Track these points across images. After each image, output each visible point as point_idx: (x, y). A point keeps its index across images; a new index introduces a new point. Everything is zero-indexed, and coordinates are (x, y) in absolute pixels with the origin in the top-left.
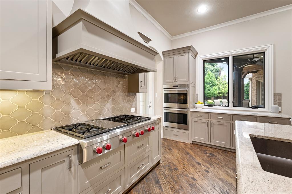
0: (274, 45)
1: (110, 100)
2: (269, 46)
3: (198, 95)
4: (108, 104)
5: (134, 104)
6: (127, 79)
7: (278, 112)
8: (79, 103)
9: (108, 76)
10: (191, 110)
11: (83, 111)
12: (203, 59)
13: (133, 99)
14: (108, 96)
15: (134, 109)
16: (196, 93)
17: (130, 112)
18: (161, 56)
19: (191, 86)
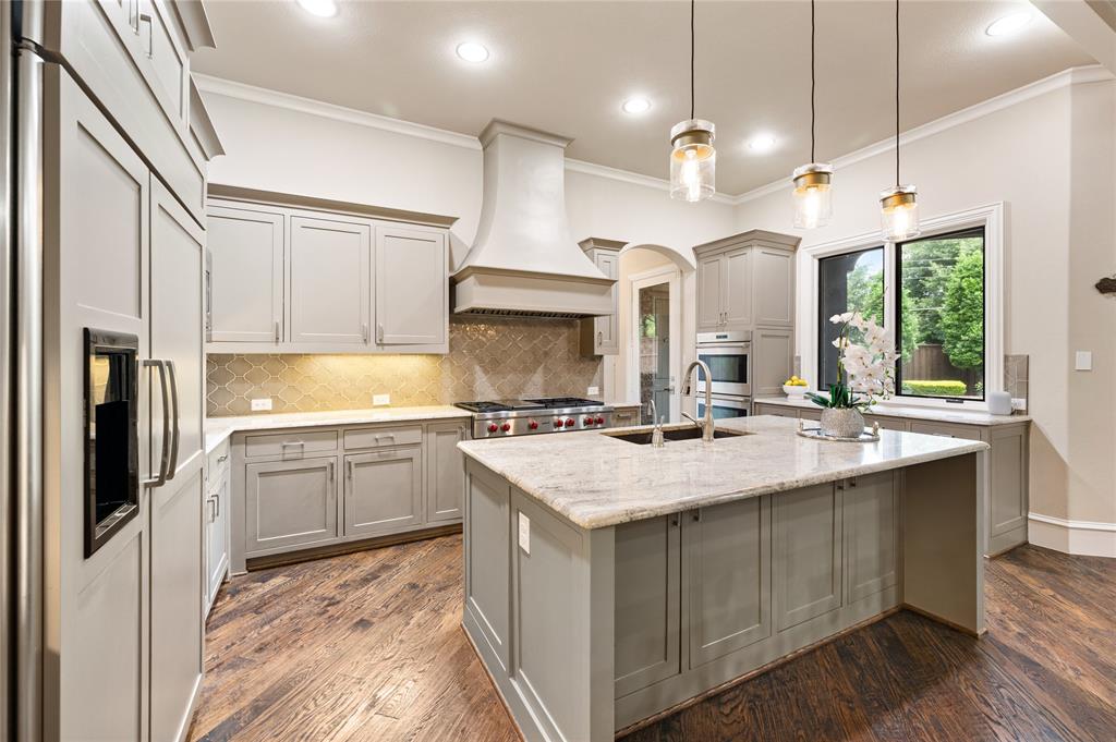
0: (1007, 206)
1: (540, 369)
2: (989, 208)
3: (799, 358)
4: (536, 375)
5: (597, 377)
6: (579, 329)
7: (1010, 412)
8: (486, 371)
9: (535, 326)
10: (756, 400)
11: (492, 385)
12: (814, 256)
13: (595, 370)
14: (538, 362)
15: (597, 388)
16: (797, 354)
17: (586, 394)
18: (691, 259)
19: (763, 336)
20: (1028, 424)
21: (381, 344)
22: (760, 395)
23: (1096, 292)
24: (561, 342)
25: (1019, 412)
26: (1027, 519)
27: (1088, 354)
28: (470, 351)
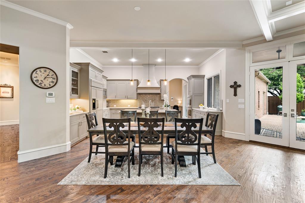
12: (207, 79)
18: (187, 80)
19: (195, 96)
20: (222, 112)
21: (127, 98)
22: (194, 108)
23: (230, 88)
24: (157, 97)
25: (221, 111)
26: (222, 131)
27: (228, 100)
28: (142, 99)
